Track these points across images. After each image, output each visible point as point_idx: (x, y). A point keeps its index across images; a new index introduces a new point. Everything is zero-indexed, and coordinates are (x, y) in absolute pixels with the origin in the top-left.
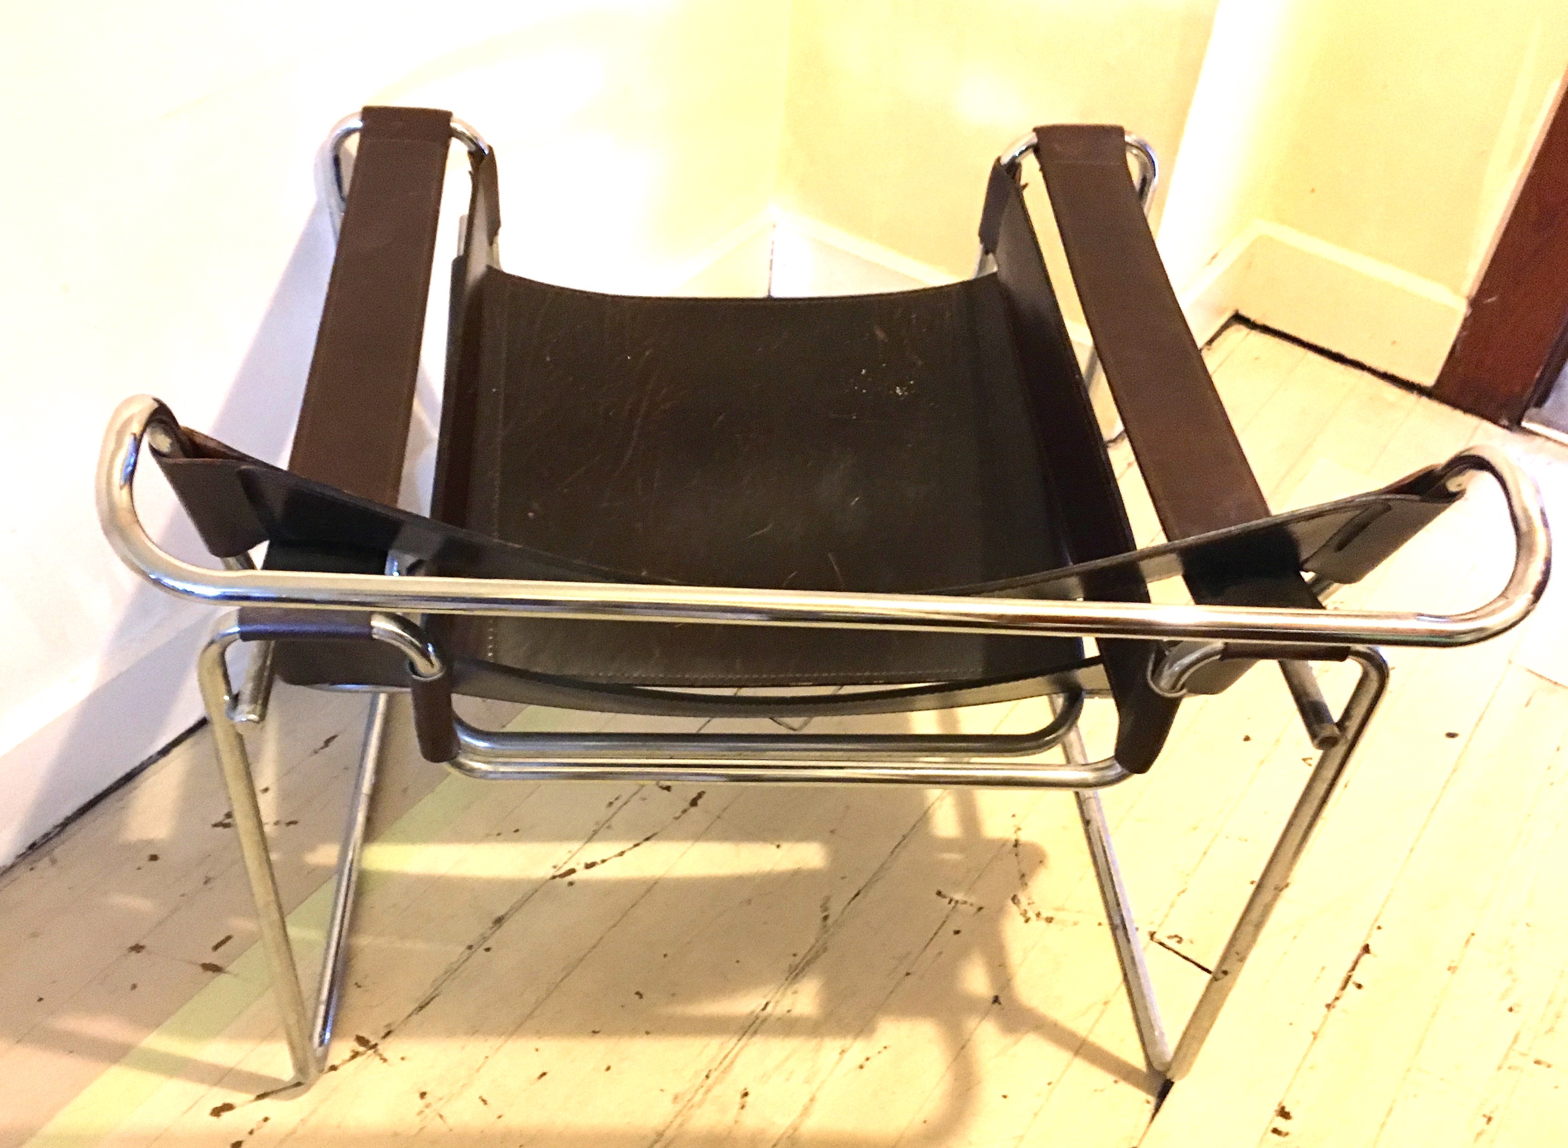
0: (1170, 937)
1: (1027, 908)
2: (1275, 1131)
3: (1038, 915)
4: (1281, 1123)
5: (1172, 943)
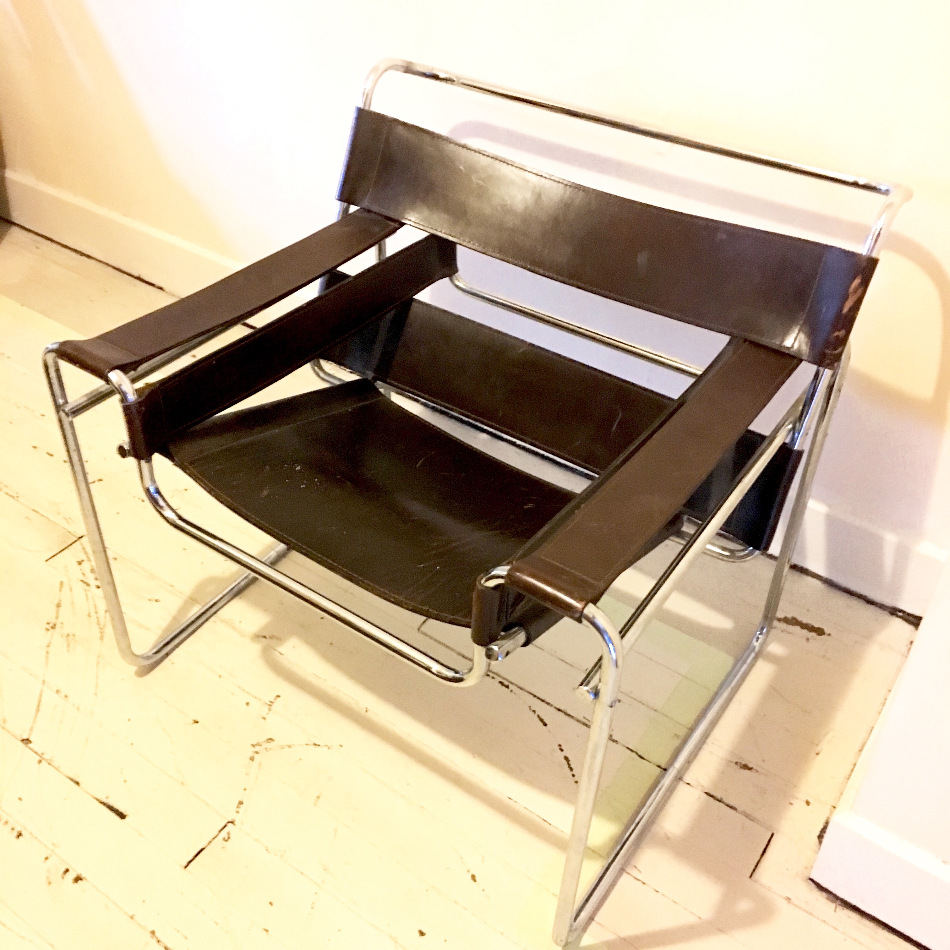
0: (229, 833)
1: (263, 747)
2: (67, 870)
3: (257, 753)
4: (72, 875)
5: (224, 834)
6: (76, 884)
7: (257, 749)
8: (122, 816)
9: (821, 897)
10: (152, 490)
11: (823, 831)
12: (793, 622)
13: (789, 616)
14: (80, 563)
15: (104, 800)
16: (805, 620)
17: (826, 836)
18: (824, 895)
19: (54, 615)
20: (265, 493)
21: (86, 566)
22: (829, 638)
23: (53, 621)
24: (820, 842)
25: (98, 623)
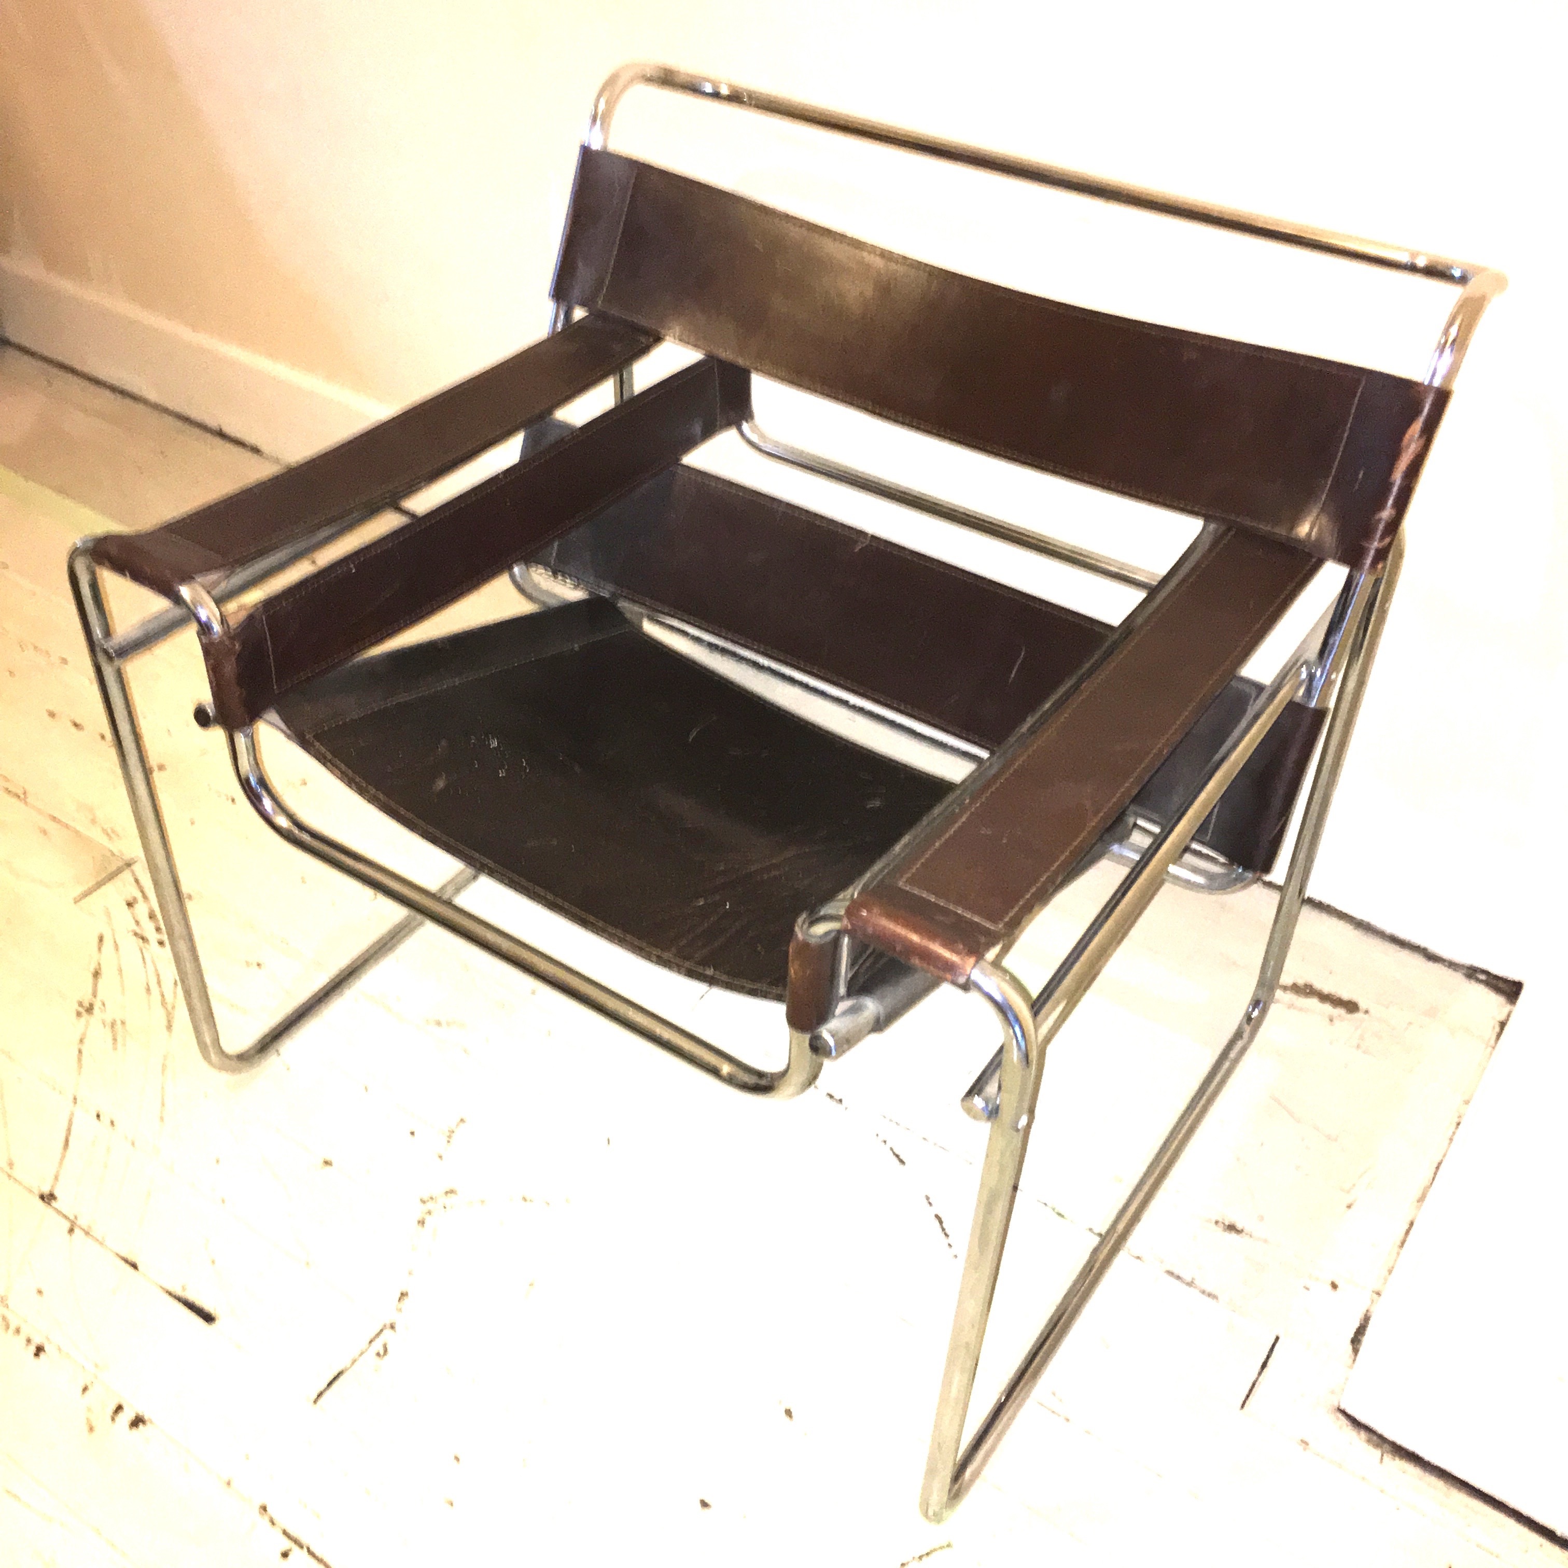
0: (385, 1344)
1: (440, 1203)
2: (119, 1408)
3: (429, 1213)
4: (127, 1416)
5: (377, 1346)
6: (134, 1430)
7: (430, 1205)
8: (208, 1318)
9: (1358, 1439)
10: (253, 781)
11: (1361, 1331)
12: (1307, 990)
13: (1301, 982)
14: (130, 905)
15: (180, 1293)
16: (1326, 987)
17: (1366, 1340)
18: (1363, 1435)
19: (90, 990)
20: (441, 784)
21: (142, 910)
22: (1366, 1016)
23: (87, 999)
24: (1356, 1351)
25: (164, 1003)
